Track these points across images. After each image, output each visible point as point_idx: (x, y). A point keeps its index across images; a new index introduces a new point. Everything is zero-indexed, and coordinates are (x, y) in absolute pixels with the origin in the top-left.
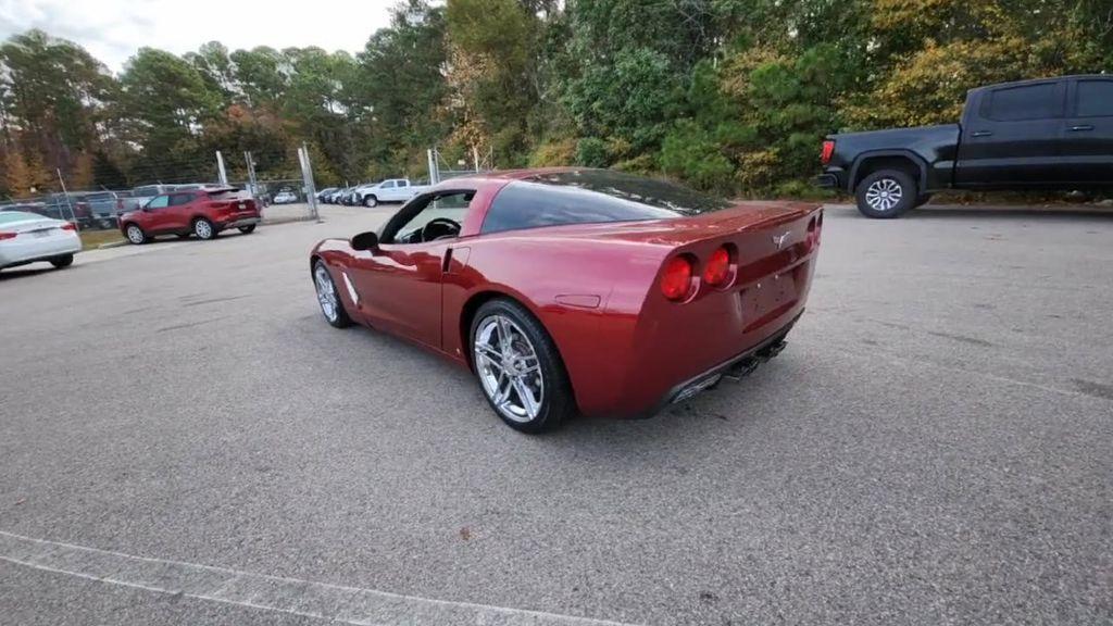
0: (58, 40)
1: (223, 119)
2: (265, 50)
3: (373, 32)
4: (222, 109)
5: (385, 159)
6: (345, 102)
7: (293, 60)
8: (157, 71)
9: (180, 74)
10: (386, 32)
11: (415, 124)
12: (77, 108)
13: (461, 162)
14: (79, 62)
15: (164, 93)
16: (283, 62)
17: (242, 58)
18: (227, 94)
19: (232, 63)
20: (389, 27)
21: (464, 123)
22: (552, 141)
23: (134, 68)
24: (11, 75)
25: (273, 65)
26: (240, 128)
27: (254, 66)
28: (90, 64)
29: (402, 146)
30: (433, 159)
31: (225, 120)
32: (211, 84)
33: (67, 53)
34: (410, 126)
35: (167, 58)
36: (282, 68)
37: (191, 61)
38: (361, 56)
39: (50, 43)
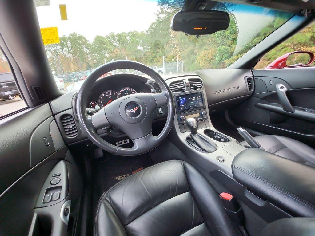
0: (79, 35)
1: (113, 53)
2: (124, 33)
3: (151, 24)
4: (113, 50)
5: (152, 62)
6: (143, 46)
7: (130, 35)
8: (99, 41)
9: (104, 41)
10: (154, 23)
11: (160, 50)
12: (83, 52)
13: (173, 60)
14: (84, 40)
15: (101, 47)
16: (128, 36)
17: (118, 36)
18: (115, 46)
19: (116, 38)
20: (155, 22)
21: (175, 48)
22: (206, 50)
23: (94, 40)
24: (70, 44)
25: (125, 37)
26: (117, 55)
27: (121, 38)
28: (86, 40)
29: (156, 58)
30: (164, 60)
31: (114, 53)
32: (111, 43)
33: (80, 38)
34: (159, 51)
35: (101, 37)
36: (127, 38)
37: (107, 38)
38: (147, 31)
39: (77, 36)
